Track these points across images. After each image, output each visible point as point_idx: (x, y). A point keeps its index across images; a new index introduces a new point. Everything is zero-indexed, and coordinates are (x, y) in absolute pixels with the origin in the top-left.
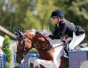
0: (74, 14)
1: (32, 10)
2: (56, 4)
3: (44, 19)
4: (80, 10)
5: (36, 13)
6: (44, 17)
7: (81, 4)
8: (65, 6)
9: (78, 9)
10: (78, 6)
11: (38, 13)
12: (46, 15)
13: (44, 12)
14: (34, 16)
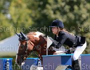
0: (48, 17)
1: (5, 13)
2: (29, 8)
3: (17, 23)
4: (55, 13)
5: (9, 16)
6: (17, 21)
7: (55, 6)
8: (39, 9)
9: (52, 12)
10: (53, 9)
11: (11, 16)
12: (19, 19)
13: (18, 16)
14: (7, 19)
